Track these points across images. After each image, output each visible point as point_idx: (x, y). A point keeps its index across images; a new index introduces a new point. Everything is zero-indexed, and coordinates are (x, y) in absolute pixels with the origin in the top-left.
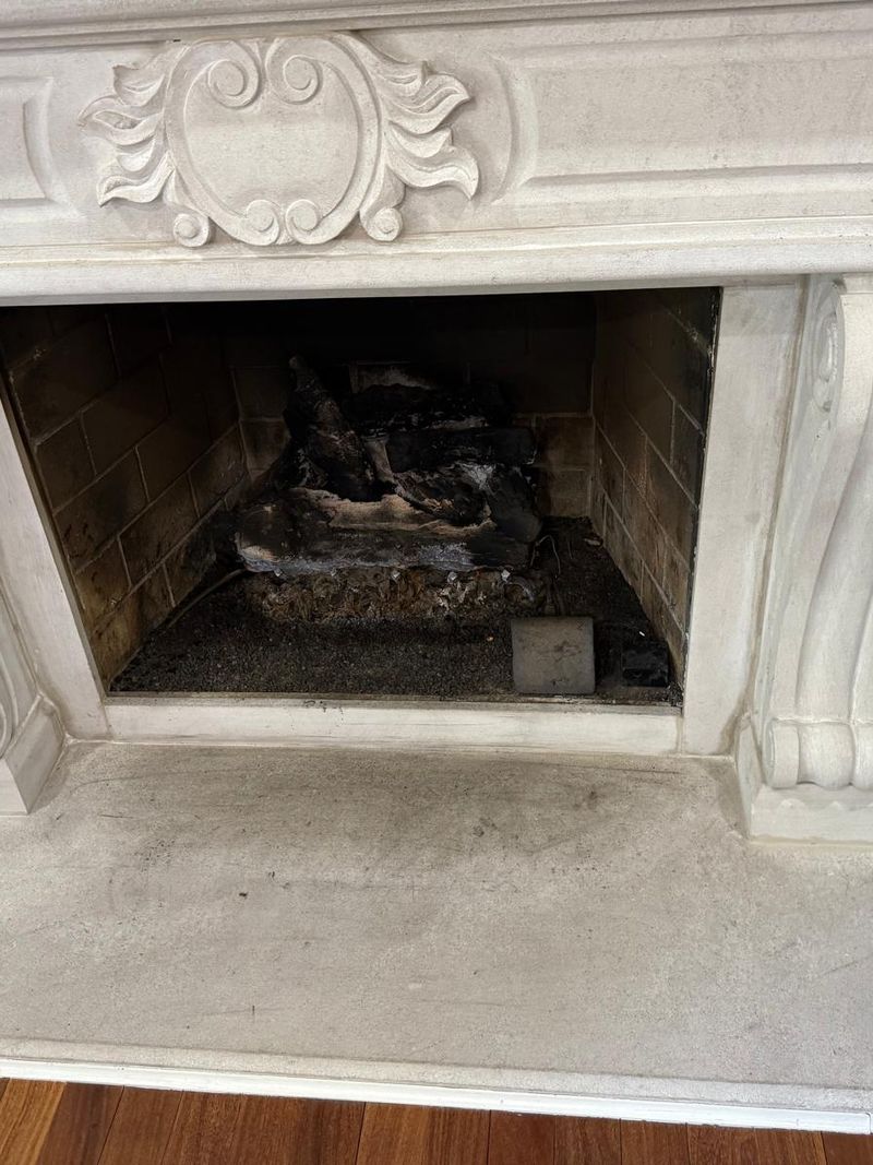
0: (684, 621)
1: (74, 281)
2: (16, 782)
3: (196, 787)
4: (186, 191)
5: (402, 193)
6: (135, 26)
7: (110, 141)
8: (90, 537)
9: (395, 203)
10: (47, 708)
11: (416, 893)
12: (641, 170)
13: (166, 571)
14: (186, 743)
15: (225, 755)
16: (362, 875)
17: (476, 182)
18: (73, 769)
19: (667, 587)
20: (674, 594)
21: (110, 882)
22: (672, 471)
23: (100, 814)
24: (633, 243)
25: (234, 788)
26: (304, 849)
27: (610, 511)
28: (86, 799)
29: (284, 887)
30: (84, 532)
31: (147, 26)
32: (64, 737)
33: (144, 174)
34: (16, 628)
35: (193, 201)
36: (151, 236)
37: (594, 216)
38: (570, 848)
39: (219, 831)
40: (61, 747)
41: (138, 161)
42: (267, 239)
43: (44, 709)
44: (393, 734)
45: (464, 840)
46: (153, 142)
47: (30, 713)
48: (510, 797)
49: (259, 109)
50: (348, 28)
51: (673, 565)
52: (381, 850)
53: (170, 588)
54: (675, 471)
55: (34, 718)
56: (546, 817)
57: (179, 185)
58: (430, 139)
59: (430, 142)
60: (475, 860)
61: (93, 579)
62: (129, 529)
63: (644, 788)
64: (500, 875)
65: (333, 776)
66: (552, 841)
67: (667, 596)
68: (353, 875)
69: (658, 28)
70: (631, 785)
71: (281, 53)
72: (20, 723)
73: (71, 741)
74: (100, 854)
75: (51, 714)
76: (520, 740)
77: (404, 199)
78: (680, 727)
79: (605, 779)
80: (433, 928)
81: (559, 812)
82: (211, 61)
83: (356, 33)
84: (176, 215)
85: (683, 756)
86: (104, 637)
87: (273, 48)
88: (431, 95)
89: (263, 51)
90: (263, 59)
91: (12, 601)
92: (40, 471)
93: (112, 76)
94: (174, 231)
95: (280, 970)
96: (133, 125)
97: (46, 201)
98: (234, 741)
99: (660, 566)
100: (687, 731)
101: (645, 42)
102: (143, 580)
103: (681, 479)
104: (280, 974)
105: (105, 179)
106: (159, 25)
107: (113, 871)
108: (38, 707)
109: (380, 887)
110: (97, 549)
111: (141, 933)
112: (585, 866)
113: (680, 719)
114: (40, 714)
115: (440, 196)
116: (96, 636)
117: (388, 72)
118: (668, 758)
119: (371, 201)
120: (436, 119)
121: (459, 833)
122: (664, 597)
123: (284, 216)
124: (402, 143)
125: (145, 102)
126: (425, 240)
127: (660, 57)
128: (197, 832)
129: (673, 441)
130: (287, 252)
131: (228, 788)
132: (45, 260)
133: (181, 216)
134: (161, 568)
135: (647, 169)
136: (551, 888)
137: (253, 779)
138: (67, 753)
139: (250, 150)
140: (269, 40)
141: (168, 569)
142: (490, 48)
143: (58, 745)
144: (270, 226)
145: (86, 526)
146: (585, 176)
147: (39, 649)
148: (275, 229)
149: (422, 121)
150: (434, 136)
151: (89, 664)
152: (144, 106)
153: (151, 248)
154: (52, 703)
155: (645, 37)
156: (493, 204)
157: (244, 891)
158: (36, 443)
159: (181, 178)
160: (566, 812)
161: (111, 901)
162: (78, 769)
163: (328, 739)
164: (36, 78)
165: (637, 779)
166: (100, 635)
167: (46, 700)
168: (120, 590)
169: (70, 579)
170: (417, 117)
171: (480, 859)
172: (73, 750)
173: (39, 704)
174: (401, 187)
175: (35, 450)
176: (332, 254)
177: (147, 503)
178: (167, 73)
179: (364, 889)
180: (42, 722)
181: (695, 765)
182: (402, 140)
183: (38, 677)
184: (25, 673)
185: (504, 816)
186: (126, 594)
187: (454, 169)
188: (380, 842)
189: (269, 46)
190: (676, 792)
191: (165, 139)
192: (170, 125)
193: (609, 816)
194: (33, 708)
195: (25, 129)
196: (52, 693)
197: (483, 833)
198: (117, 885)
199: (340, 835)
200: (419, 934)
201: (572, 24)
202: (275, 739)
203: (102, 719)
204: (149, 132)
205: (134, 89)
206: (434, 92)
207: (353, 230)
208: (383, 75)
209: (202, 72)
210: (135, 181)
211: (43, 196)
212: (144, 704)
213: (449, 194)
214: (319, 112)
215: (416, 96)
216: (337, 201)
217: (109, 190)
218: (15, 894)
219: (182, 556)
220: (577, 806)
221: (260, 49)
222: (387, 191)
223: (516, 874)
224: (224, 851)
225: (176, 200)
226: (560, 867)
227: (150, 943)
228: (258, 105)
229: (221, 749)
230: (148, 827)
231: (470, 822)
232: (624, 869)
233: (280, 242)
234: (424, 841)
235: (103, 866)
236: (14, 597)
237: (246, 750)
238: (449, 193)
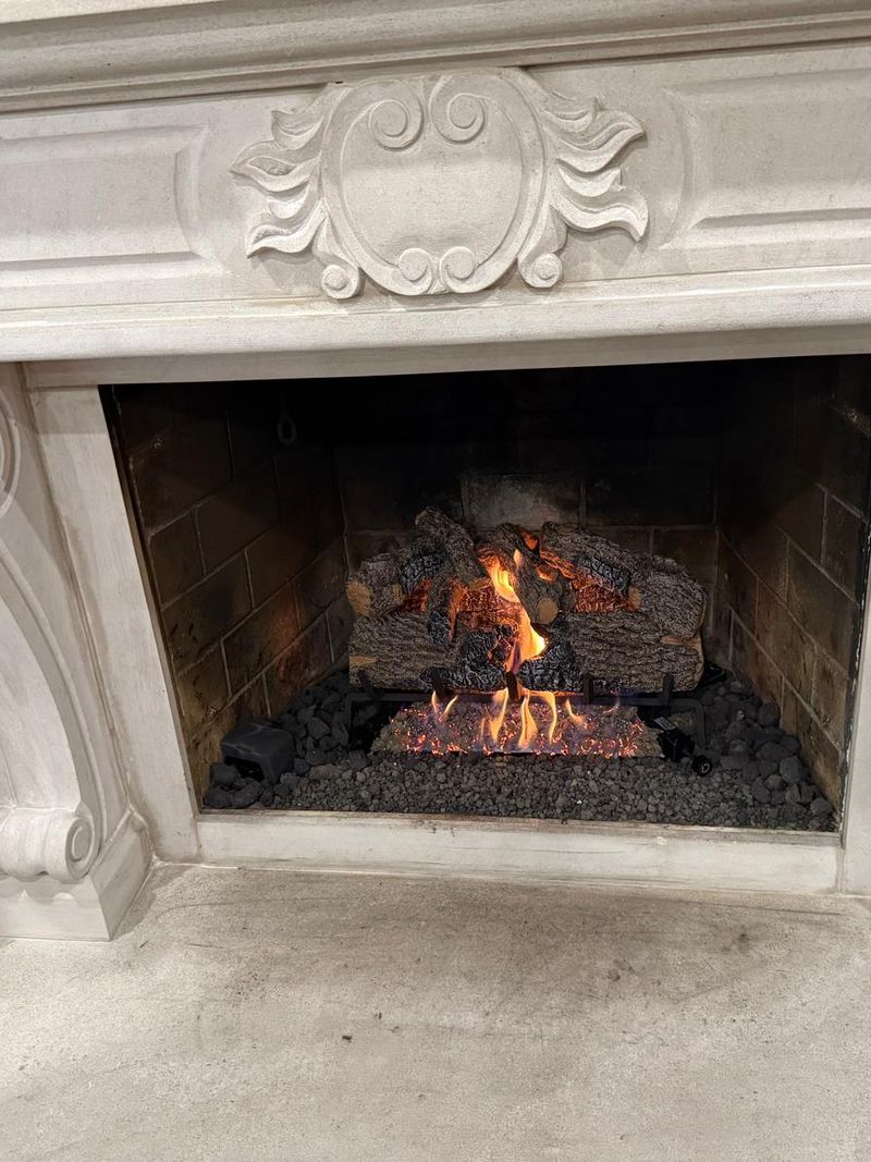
0: (842, 737)
1: (215, 338)
2: (101, 901)
3: (291, 915)
4: (338, 239)
5: (564, 236)
6: (299, 65)
7: (261, 188)
8: (194, 638)
9: (556, 249)
10: (136, 823)
11: (545, 1042)
12: (824, 208)
13: (265, 683)
14: (281, 868)
15: (323, 881)
16: (482, 1020)
17: (645, 222)
18: (159, 893)
19: (817, 701)
20: (827, 710)
21: (198, 1018)
22: (823, 571)
23: (188, 943)
24: (813, 286)
25: (333, 917)
26: (413, 989)
27: (738, 629)
28: (173, 926)
29: (393, 1031)
30: (190, 633)
31: (312, 64)
32: (151, 857)
33: (293, 223)
34: (112, 732)
35: (344, 251)
36: (296, 291)
37: (770, 258)
38: (722, 996)
39: (319, 965)
40: (147, 869)
41: (289, 208)
42: (417, 290)
43: (133, 824)
44: (510, 862)
45: (597, 984)
46: (307, 189)
47: (119, 827)
48: (648, 937)
49: (420, 149)
50: (518, 63)
51: (826, 675)
52: (501, 993)
53: (268, 702)
54: (827, 569)
55: (122, 833)
56: (692, 960)
57: (331, 234)
58: (599, 178)
59: (598, 181)
60: (611, 1007)
61: (194, 683)
62: (234, 634)
63: (803, 930)
64: (643, 1025)
65: (444, 908)
66: (703, 988)
67: (818, 713)
68: (472, 1020)
69: (847, 57)
70: (786, 926)
71: (447, 92)
72: (108, 837)
73: (158, 864)
74: (187, 987)
75: (140, 831)
76: (654, 872)
77: (565, 245)
78: (840, 860)
79: (755, 920)
80: (569, 1084)
81: (706, 956)
82: (372, 101)
83: (526, 68)
84: (325, 266)
85: (843, 896)
86: (201, 747)
87: (439, 85)
88: (602, 130)
89: (427, 89)
90: (427, 99)
91: (111, 703)
92: (152, 562)
93: (269, 120)
94: (323, 282)
95: (391, 1126)
96: (287, 171)
97: (189, 256)
98: (334, 866)
99: (807, 679)
100: (848, 866)
101: (833, 72)
102: (242, 690)
103: (836, 578)
104: (391, 1131)
105: (254, 228)
106: (323, 63)
107: (201, 1006)
108: (127, 822)
109: (503, 1035)
110: (201, 651)
111: (233, 1076)
112: (742, 1017)
113: (842, 851)
114: (130, 830)
115: (604, 241)
116: (193, 746)
117: (558, 109)
118: (826, 898)
119: (531, 245)
120: (606, 155)
121: (591, 976)
122: (813, 716)
123: (438, 265)
124: (568, 183)
125: (302, 146)
126: (585, 288)
127: (847, 89)
128: (293, 965)
129: (824, 537)
130: (437, 304)
131: (327, 917)
132: (184, 318)
133: (331, 267)
134: (261, 679)
135: (830, 208)
136: (704, 1042)
137: (355, 908)
138: (154, 875)
139: (408, 194)
140: (435, 79)
141: (267, 682)
142: (665, 83)
143: (145, 866)
144: (423, 275)
145: (192, 627)
146: (762, 215)
147: (134, 756)
148: (428, 279)
149: (591, 159)
150: (603, 174)
151: (185, 774)
152: (301, 150)
153: (296, 303)
154: (141, 819)
155: (832, 67)
156: (660, 248)
157: (347, 1033)
158: (151, 533)
159: (333, 227)
160: (715, 956)
161: (199, 1039)
162: (165, 893)
163: (437, 866)
164: (192, 127)
165: (791, 920)
166: (197, 745)
167: (136, 814)
168: (220, 698)
169: (173, 680)
170: (585, 155)
171: (617, 1006)
172: (160, 874)
173: (128, 819)
174: (564, 229)
175: (149, 539)
176: (485, 305)
177: (252, 609)
178: (326, 116)
179: (485, 1036)
180: (131, 837)
181: (860, 907)
182: (568, 179)
183: (130, 789)
184: (117, 783)
185: (642, 958)
186: (225, 705)
187: (622, 209)
188: (501, 983)
189: (434, 85)
190: (840, 935)
191: (320, 185)
192: (326, 169)
193: (764, 962)
194: (122, 822)
195: (175, 179)
196: (143, 808)
197: (618, 978)
198: (205, 1022)
199: (453, 974)
200: (553, 1090)
201: (753, 55)
202: (378, 866)
203: (193, 837)
204: (303, 178)
205: (291, 133)
206: (605, 128)
207: (510, 279)
208: (552, 112)
209: (363, 114)
210: (285, 231)
211: (188, 250)
212: (239, 822)
213: (615, 237)
214: (482, 151)
215: (586, 131)
216: (495, 247)
217: (258, 240)
218: (93, 1028)
219: (282, 668)
220: (726, 950)
221: (425, 87)
222: (549, 234)
223: (661, 1024)
224: (325, 989)
225: (328, 250)
226: (713, 1017)
227: (242, 1089)
228: (418, 146)
229: (319, 876)
230: (240, 959)
231: (604, 965)
232: (788, 1022)
233: (432, 292)
234: (551, 984)
235: (190, 1000)
236: (113, 697)
237: (346, 877)
238: (613, 238)
